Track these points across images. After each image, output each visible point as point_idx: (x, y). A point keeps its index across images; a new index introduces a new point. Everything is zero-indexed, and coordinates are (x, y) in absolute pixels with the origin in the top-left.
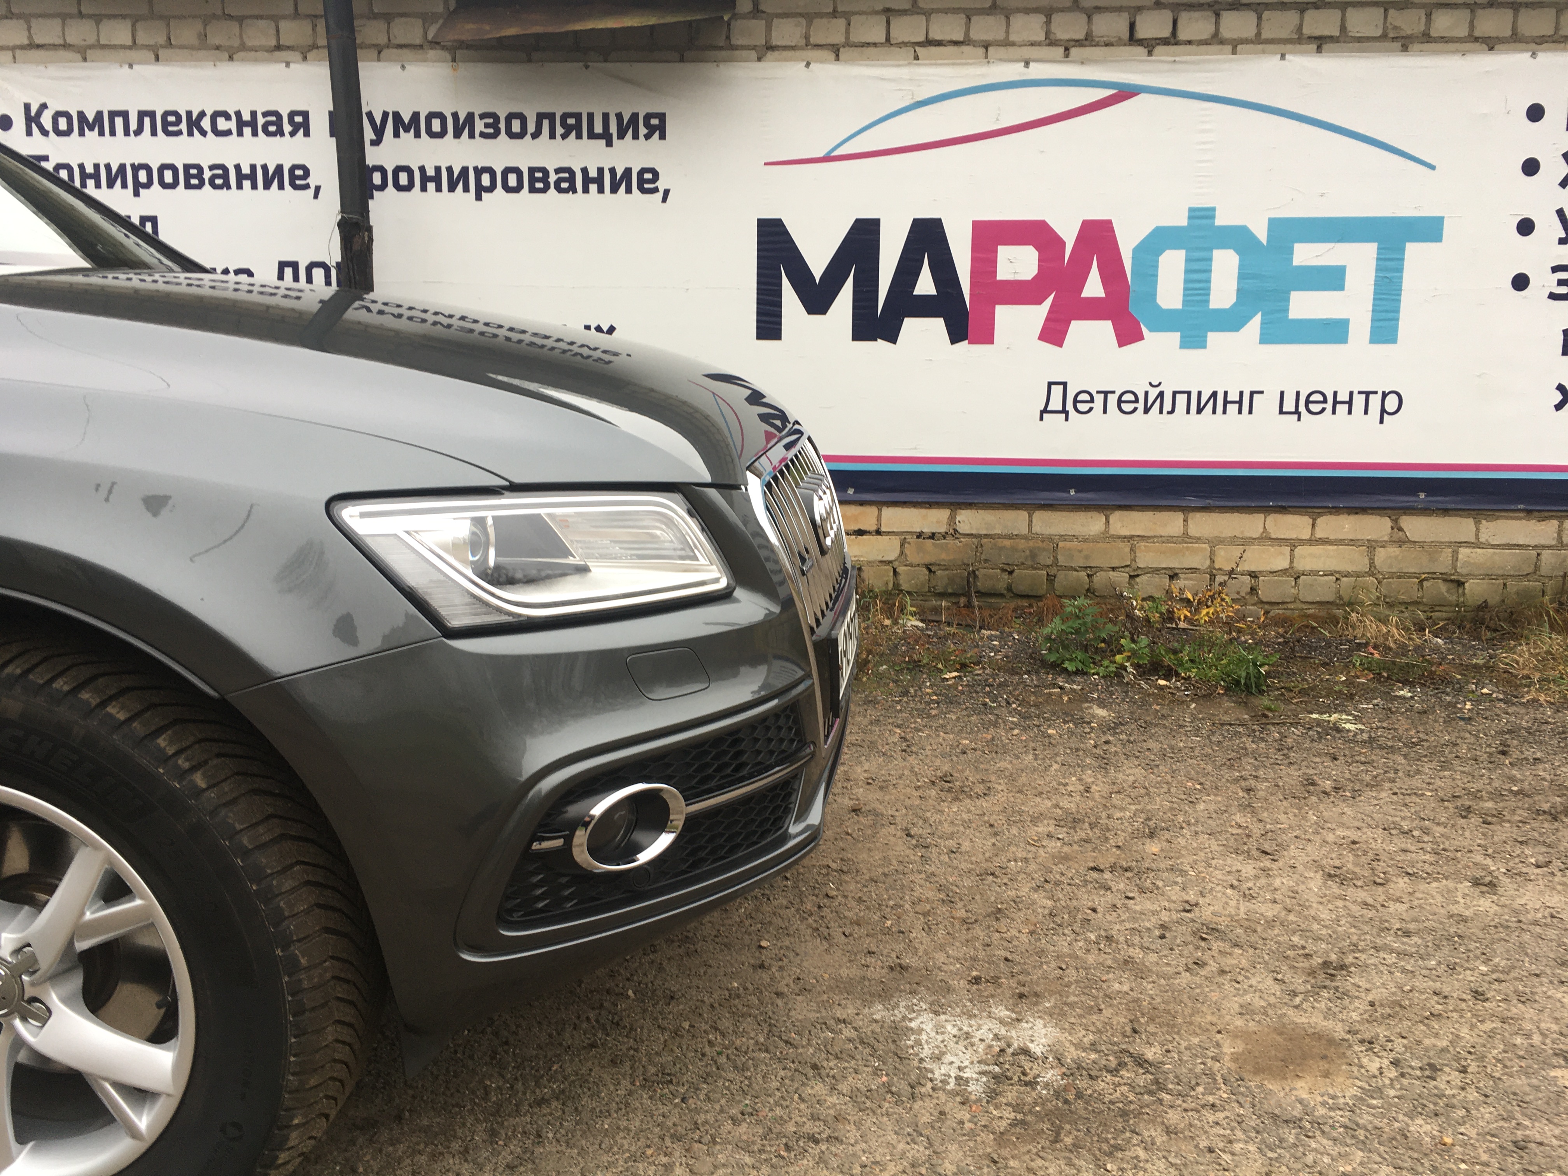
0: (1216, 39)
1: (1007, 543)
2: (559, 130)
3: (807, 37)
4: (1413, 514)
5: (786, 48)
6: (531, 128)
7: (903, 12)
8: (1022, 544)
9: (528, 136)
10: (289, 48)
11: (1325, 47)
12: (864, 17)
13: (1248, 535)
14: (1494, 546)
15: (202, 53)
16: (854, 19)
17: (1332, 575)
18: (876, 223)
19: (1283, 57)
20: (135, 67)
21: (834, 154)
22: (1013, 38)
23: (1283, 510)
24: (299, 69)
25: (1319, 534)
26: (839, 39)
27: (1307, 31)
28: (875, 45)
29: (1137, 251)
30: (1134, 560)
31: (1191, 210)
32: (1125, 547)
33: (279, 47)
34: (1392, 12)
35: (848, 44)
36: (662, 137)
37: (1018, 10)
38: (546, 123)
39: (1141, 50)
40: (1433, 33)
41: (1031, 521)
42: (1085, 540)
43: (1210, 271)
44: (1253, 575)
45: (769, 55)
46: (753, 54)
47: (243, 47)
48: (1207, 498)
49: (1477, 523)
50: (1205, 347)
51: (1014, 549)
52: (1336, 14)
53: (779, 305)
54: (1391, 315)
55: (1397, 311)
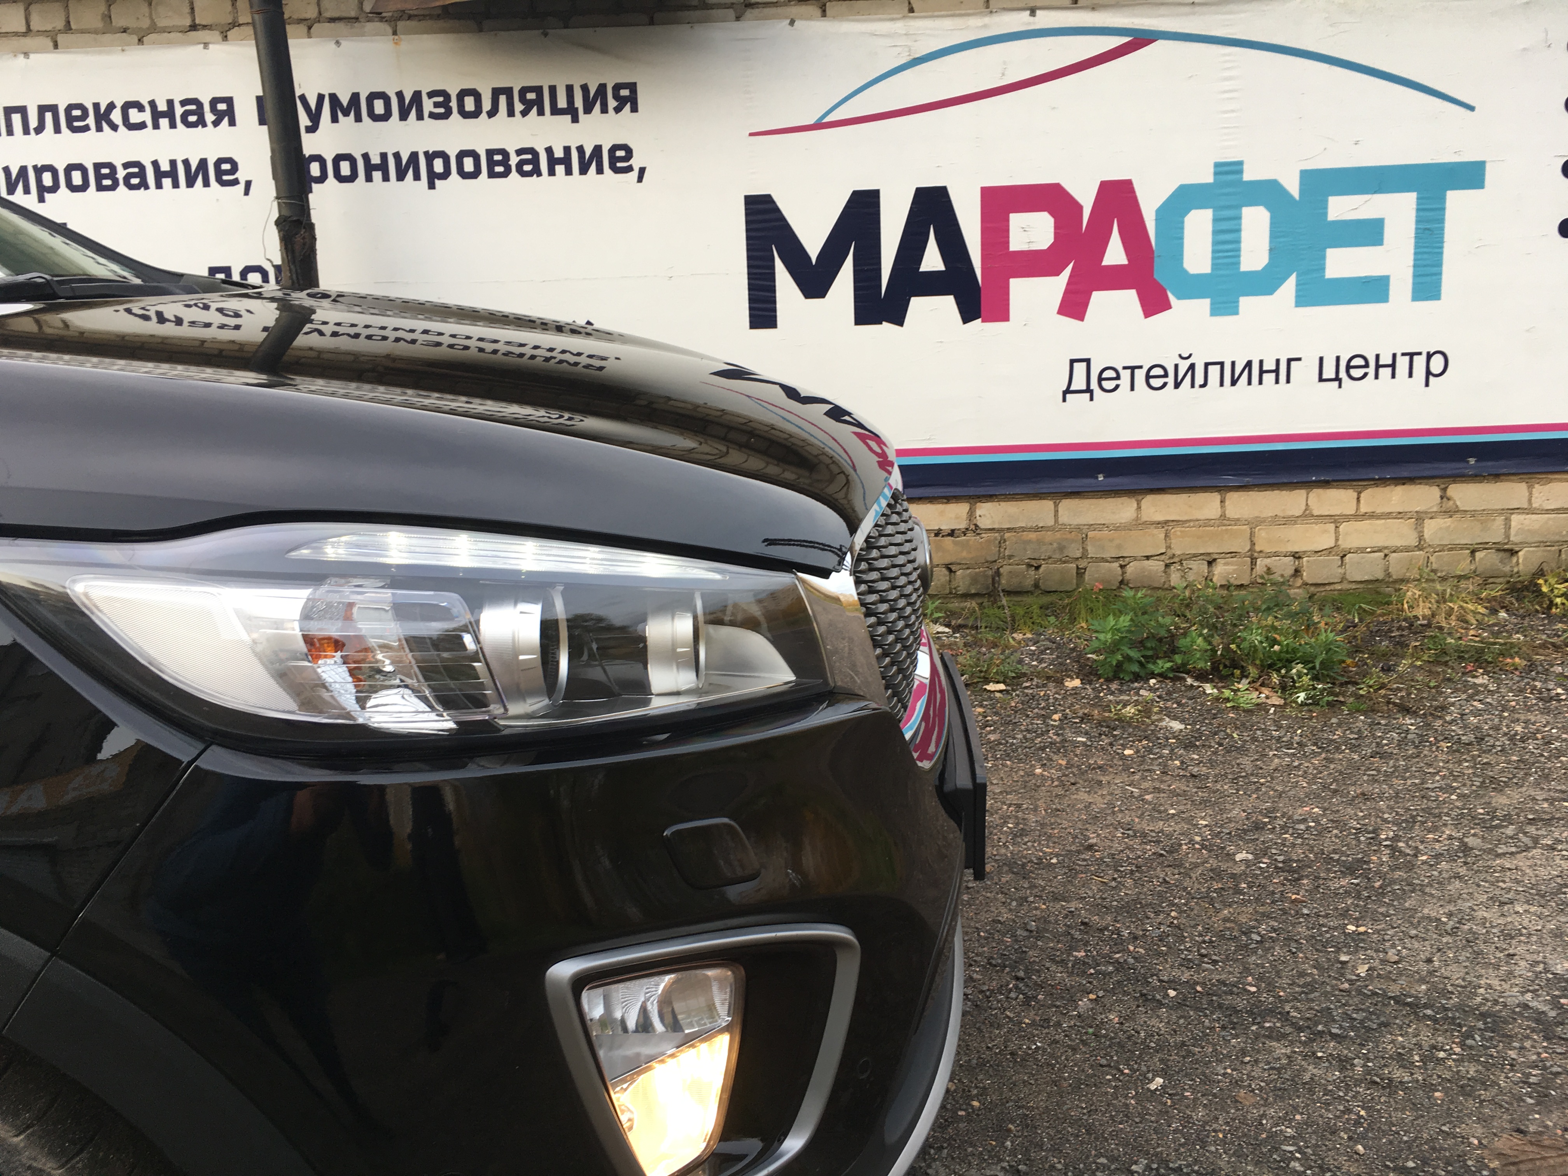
1: (1033, 536)
2: (519, 107)
4: (1463, 482)
5: (766, 5)
6: (487, 105)
8: (1048, 536)
9: (484, 115)
10: (205, 27)
13: (1290, 513)
14: (1548, 511)
15: (108, 37)
17: (1380, 551)
18: (875, 194)
20: (31, 56)
21: (826, 120)
23: (1326, 484)
24: (219, 50)
25: (1363, 509)
29: (1162, 212)
30: (1169, 547)
31: (1217, 165)
32: (1160, 534)
33: (194, 27)
36: (634, 109)
38: (503, 99)
41: (1056, 511)
42: (1117, 529)
43: (1239, 230)
44: (1296, 556)
45: (749, 13)
46: (731, 13)
47: (154, 29)
48: (1246, 475)
49: (1530, 488)
50: (1237, 313)
51: (1040, 542)
53: (772, 289)
54: (1434, 270)
55: (1440, 265)
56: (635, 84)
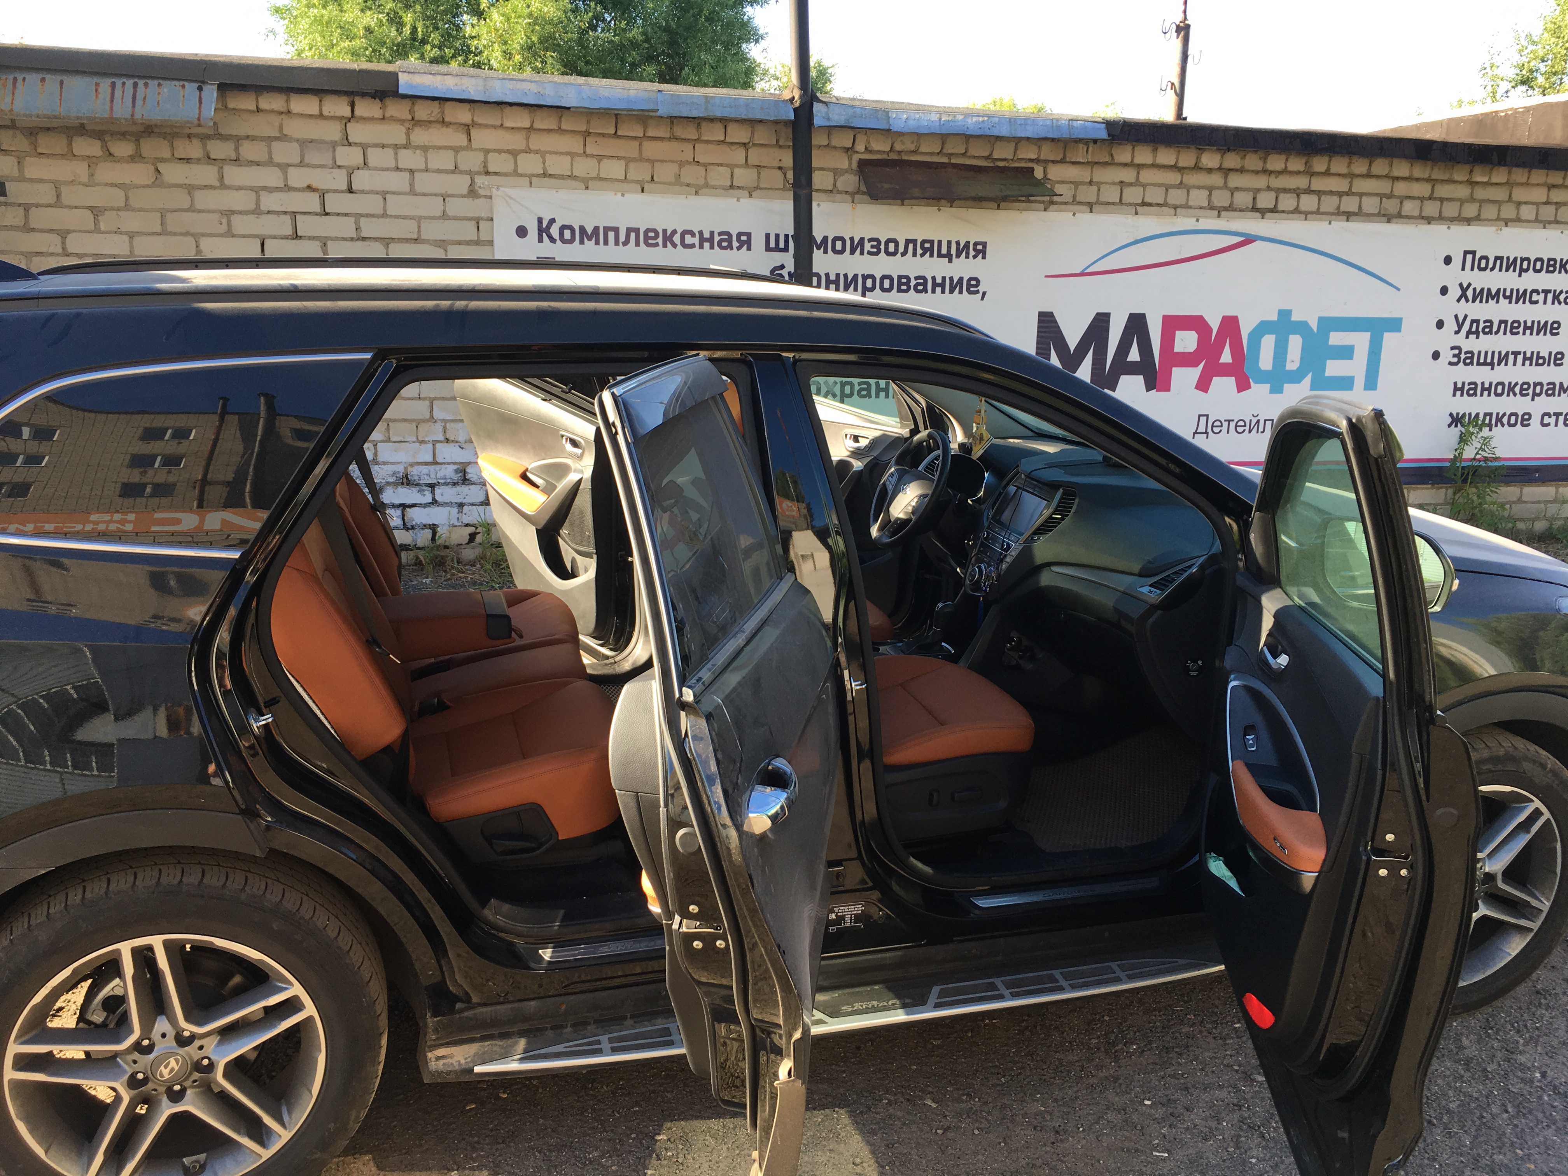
0: (1297, 211)
2: (919, 251)
3: (1074, 197)
5: (1062, 203)
6: (901, 249)
7: (1131, 184)
9: (899, 255)
10: (739, 188)
11: (1351, 218)
12: (1108, 186)
15: (677, 188)
16: (1103, 187)
18: (1108, 315)
19: (1330, 223)
20: (626, 195)
21: (1088, 271)
22: (1190, 203)
24: (746, 203)
26: (1093, 199)
27: (1342, 209)
28: (1113, 204)
29: (1250, 335)
31: (1279, 311)
33: (732, 187)
34: (1384, 199)
35: (1098, 202)
36: (984, 258)
37: (1194, 187)
38: (911, 246)
39: (1258, 215)
40: (1403, 214)
43: (1287, 347)
45: (1052, 207)
46: (1042, 206)
47: (707, 185)
50: (1282, 393)
52: (1357, 198)
54: (1374, 374)
55: (1378, 372)
56: (986, 243)
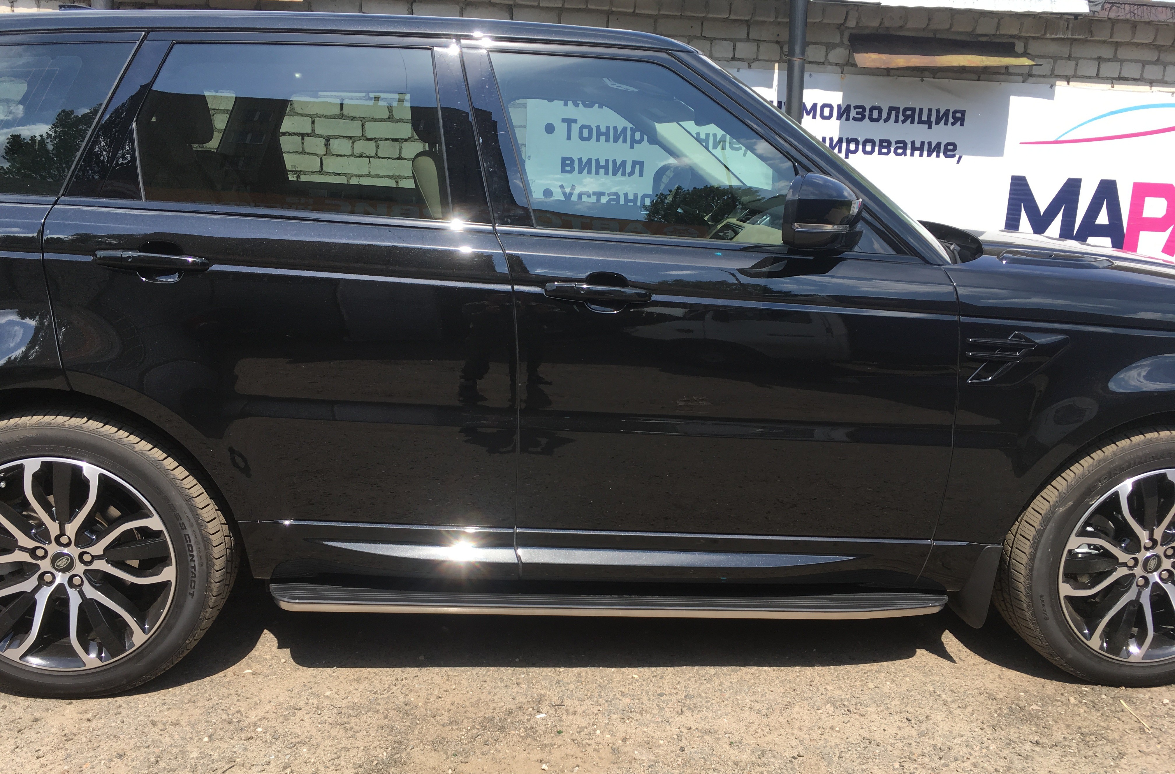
2: (901, 118)
3: (1053, 70)
5: (1039, 76)
6: (884, 115)
7: (1109, 60)
9: (882, 121)
12: (1086, 61)
16: (1081, 62)
18: (1079, 181)
22: (1166, 79)
26: (1070, 73)
28: (1090, 77)
35: (1075, 76)
36: (962, 125)
37: (1170, 64)
38: (893, 113)
45: (1031, 79)
46: (1021, 78)
56: (965, 111)
